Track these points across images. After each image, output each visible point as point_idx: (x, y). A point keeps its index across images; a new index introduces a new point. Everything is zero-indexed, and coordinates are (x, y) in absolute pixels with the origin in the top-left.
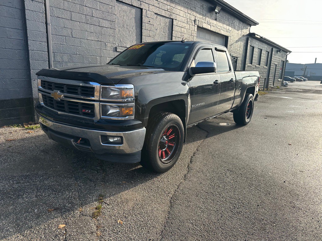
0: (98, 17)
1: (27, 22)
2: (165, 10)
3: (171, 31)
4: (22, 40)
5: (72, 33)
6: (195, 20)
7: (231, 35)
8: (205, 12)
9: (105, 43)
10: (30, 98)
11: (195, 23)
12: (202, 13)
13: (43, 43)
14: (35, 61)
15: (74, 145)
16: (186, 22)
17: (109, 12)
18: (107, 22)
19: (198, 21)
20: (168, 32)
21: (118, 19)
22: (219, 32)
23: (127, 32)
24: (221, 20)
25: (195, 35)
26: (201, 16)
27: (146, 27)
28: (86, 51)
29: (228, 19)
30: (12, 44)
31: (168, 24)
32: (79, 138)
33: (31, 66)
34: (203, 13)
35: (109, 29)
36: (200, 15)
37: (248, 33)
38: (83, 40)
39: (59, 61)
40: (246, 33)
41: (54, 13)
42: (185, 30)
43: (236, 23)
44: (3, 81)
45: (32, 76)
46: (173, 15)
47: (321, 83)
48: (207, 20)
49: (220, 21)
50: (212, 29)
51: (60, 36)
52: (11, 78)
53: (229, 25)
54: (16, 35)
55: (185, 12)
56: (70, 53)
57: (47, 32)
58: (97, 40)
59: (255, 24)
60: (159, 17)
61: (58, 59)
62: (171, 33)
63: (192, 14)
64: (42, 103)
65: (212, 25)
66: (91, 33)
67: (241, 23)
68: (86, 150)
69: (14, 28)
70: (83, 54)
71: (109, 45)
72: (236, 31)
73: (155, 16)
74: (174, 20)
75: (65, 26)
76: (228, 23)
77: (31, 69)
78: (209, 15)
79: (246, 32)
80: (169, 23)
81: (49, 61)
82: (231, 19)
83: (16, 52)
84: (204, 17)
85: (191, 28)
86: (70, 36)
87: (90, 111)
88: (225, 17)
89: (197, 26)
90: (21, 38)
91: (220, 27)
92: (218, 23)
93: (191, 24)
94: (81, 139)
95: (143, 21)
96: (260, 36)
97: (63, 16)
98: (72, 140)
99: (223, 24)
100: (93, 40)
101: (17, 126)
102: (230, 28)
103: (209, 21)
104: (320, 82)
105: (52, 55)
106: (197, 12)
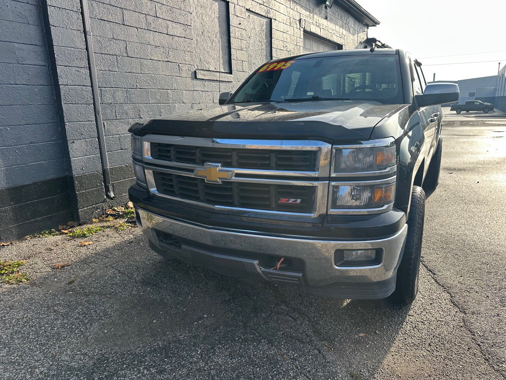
0: (166, 18)
1: (52, 29)
2: (260, 4)
3: (269, 38)
4: (44, 66)
5: (126, 48)
6: (300, 20)
7: (346, 43)
8: (312, 6)
9: (179, 65)
10: (66, 177)
11: (300, 25)
12: (308, 7)
13: (83, 71)
14: (72, 106)
15: (260, 272)
16: (288, 24)
17: (180, 9)
18: (178, 25)
19: (304, 21)
20: (265, 41)
21: (195, 21)
22: (331, 39)
23: (210, 44)
24: (333, 19)
25: (302, 44)
26: (308, 13)
27: (235, 33)
28: (152, 82)
29: (341, 17)
30: (28, 75)
31: (264, 27)
32: (278, 258)
33: (65, 115)
34: (310, 8)
35: (183, 38)
36: (306, 10)
37: (365, 38)
38: (145, 62)
39: (110, 102)
40: (363, 39)
41: (95, 13)
42: (288, 37)
43: (350, 22)
44: (17, 149)
45: (68, 134)
46: (271, 12)
47: (451, 110)
48: (315, 19)
49: (331, 21)
50: (322, 34)
51: (108, 55)
52: (31, 143)
53: (343, 28)
54: (33, 57)
55: (287, 7)
56: (126, 87)
57: (87, 49)
58: (166, 60)
59: (375, 23)
60: (252, 15)
61: (108, 98)
62: (269, 42)
63: (295, 9)
64: (153, 190)
65: (321, 27)
66: (156, 47)
67: (357, 22)
68: (289, 280)
69: (27, 43)
70: (146, 88)
71: (185, 68)
72: (351, 36)
73: (248, 14)
74: (273, 20)
75: (114, 35)
76: (341, 24)
77: (65, 120)
78: (317, 10)
79: (363, 37)
80: (266, 25)
81: (94, 104)
82: (345, 16)
83: (36, 90)
84: (311, 15)
85: (295, 32)
86: (124, 55)
87: (299, 201)
88: (337, 14)
89: (302, 29)
90: (43, 63)
91: (331, 31)
92: (329, 23)
93: (295, 26)
94: (282, 259)
95: (231, 24)
96: (381, 43)
97: (110, 18)
98: (256, 262)
99: (336, 24)
100: (160, 59)
101: (50, 233)
102: (345, 32)
103: (318, 22)
104: (450, 108)
105: (97, 91)
106: (302, 6)
